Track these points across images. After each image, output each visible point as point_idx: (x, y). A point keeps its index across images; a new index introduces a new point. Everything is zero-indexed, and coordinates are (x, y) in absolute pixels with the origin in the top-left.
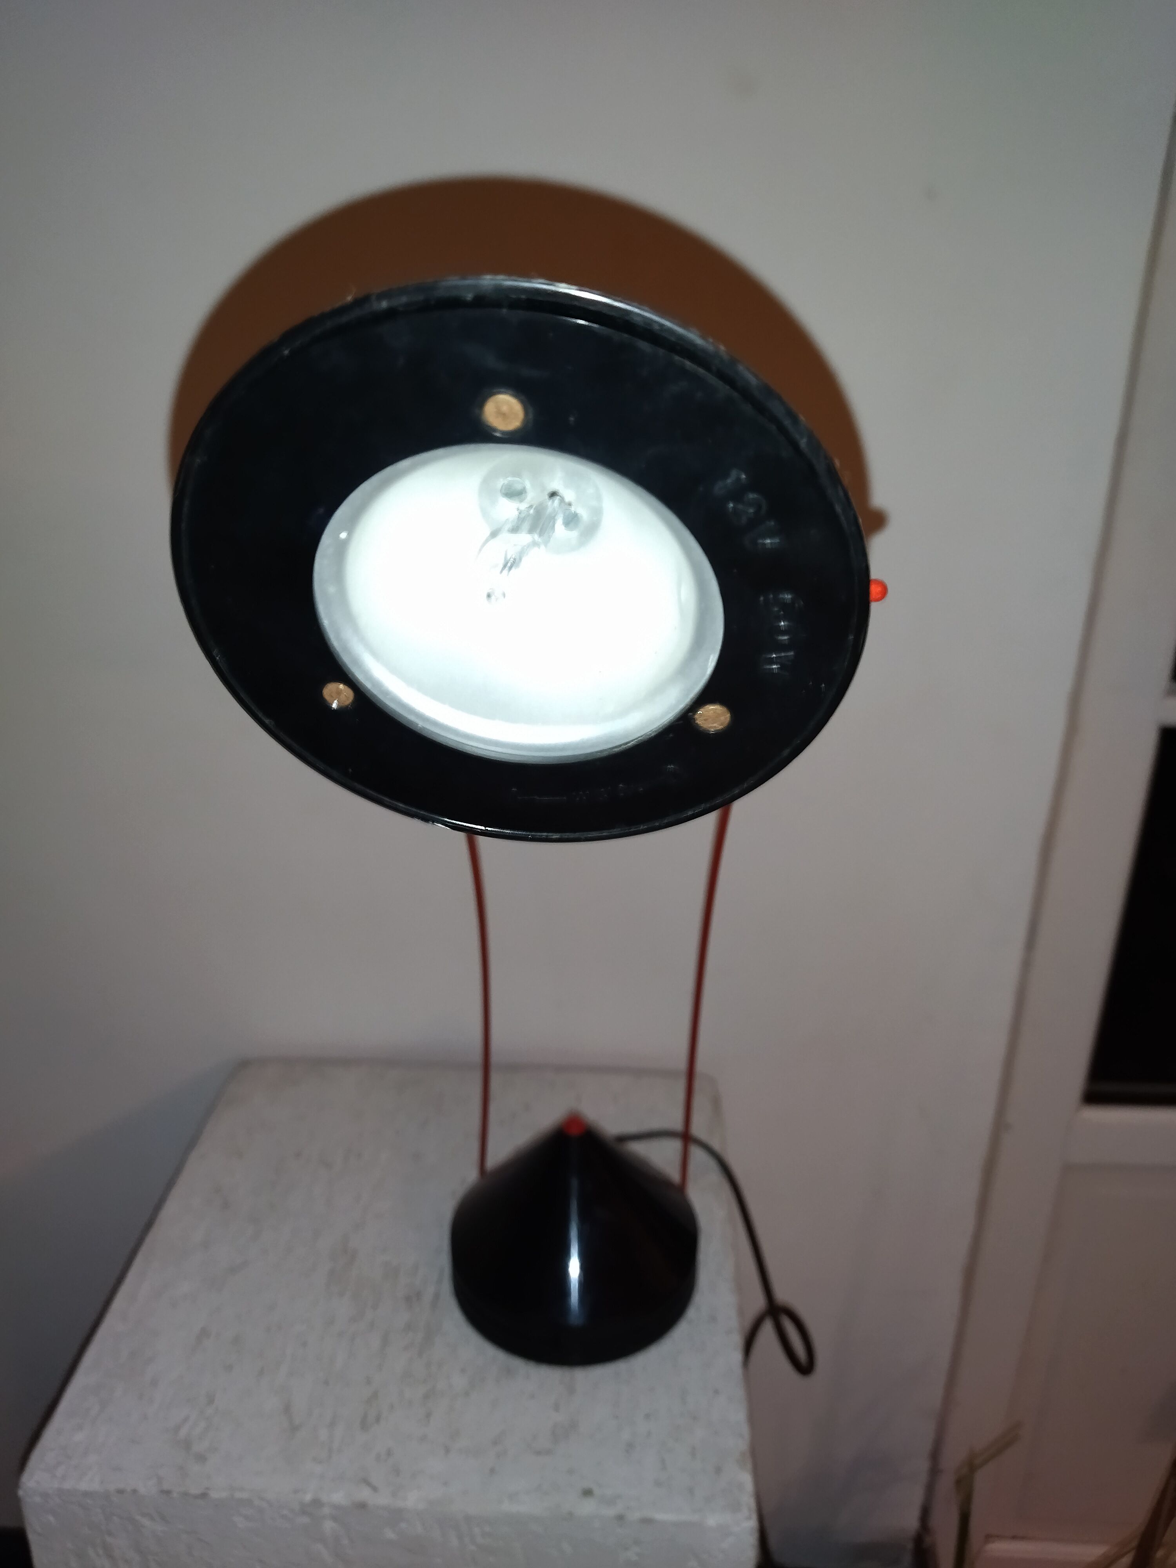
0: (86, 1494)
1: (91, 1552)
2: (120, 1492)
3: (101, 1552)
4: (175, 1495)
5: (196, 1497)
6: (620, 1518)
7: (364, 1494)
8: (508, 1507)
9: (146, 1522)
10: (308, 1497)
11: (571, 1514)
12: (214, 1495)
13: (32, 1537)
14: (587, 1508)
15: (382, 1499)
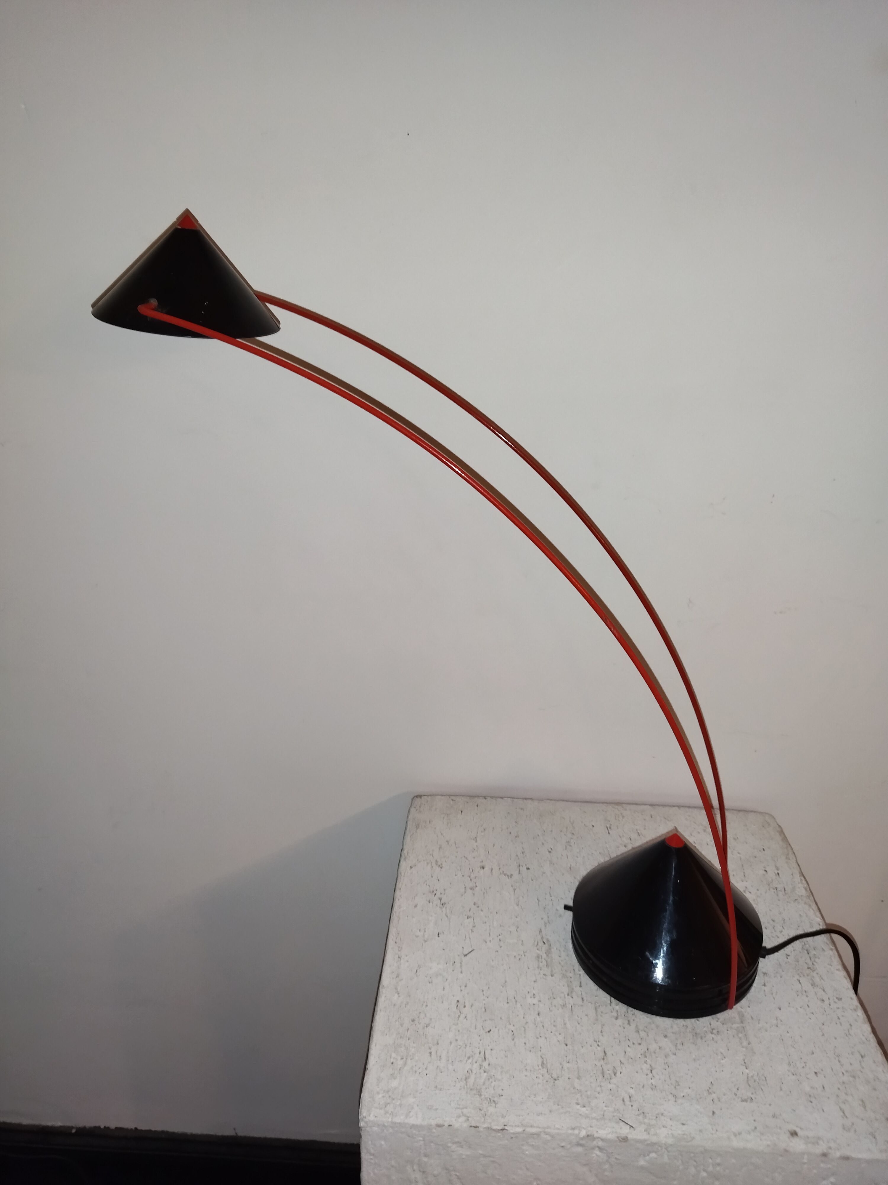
0: (413, 1126)
1: (409, 1168)
2: (439, 1126)
3: (415, 1167)
4: (481, 1129)
5: (497, 1131)
6: (824, 1155)
7: (625, 1131)
8: (737, 1143)
9: (454, 1147)
10: (583, 1133)
11: (786, 1151)
12: (511, 1130)
13: (365, 1156)
14: (797, 1145)
15: (638, 1134)
